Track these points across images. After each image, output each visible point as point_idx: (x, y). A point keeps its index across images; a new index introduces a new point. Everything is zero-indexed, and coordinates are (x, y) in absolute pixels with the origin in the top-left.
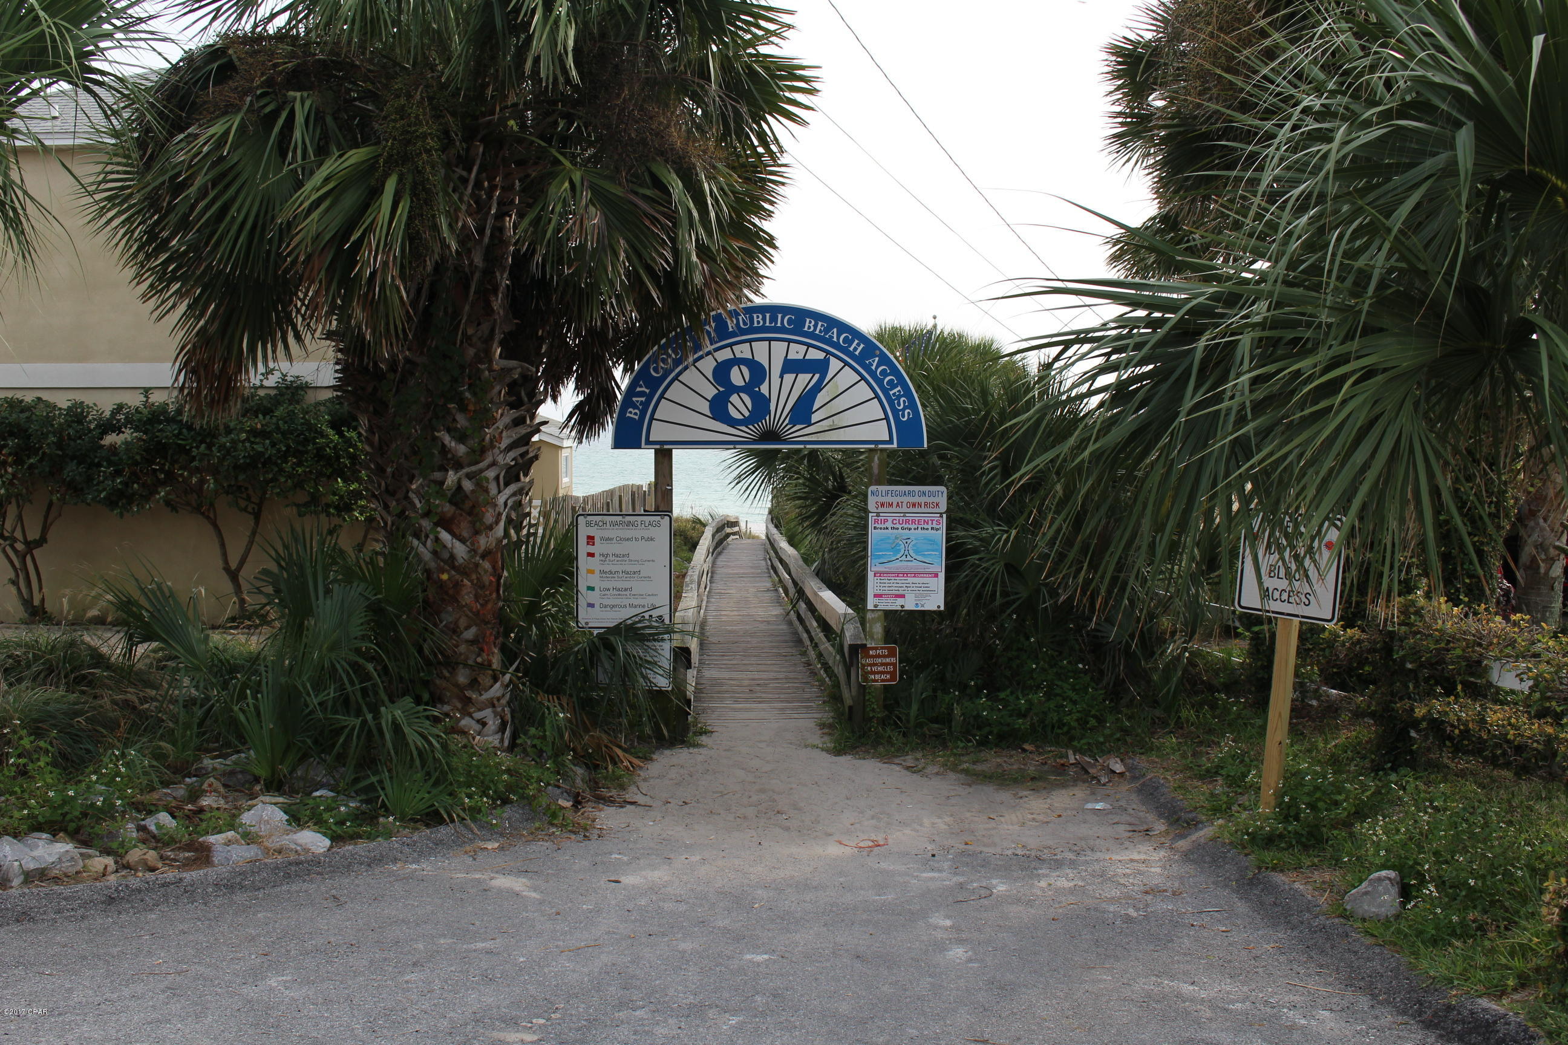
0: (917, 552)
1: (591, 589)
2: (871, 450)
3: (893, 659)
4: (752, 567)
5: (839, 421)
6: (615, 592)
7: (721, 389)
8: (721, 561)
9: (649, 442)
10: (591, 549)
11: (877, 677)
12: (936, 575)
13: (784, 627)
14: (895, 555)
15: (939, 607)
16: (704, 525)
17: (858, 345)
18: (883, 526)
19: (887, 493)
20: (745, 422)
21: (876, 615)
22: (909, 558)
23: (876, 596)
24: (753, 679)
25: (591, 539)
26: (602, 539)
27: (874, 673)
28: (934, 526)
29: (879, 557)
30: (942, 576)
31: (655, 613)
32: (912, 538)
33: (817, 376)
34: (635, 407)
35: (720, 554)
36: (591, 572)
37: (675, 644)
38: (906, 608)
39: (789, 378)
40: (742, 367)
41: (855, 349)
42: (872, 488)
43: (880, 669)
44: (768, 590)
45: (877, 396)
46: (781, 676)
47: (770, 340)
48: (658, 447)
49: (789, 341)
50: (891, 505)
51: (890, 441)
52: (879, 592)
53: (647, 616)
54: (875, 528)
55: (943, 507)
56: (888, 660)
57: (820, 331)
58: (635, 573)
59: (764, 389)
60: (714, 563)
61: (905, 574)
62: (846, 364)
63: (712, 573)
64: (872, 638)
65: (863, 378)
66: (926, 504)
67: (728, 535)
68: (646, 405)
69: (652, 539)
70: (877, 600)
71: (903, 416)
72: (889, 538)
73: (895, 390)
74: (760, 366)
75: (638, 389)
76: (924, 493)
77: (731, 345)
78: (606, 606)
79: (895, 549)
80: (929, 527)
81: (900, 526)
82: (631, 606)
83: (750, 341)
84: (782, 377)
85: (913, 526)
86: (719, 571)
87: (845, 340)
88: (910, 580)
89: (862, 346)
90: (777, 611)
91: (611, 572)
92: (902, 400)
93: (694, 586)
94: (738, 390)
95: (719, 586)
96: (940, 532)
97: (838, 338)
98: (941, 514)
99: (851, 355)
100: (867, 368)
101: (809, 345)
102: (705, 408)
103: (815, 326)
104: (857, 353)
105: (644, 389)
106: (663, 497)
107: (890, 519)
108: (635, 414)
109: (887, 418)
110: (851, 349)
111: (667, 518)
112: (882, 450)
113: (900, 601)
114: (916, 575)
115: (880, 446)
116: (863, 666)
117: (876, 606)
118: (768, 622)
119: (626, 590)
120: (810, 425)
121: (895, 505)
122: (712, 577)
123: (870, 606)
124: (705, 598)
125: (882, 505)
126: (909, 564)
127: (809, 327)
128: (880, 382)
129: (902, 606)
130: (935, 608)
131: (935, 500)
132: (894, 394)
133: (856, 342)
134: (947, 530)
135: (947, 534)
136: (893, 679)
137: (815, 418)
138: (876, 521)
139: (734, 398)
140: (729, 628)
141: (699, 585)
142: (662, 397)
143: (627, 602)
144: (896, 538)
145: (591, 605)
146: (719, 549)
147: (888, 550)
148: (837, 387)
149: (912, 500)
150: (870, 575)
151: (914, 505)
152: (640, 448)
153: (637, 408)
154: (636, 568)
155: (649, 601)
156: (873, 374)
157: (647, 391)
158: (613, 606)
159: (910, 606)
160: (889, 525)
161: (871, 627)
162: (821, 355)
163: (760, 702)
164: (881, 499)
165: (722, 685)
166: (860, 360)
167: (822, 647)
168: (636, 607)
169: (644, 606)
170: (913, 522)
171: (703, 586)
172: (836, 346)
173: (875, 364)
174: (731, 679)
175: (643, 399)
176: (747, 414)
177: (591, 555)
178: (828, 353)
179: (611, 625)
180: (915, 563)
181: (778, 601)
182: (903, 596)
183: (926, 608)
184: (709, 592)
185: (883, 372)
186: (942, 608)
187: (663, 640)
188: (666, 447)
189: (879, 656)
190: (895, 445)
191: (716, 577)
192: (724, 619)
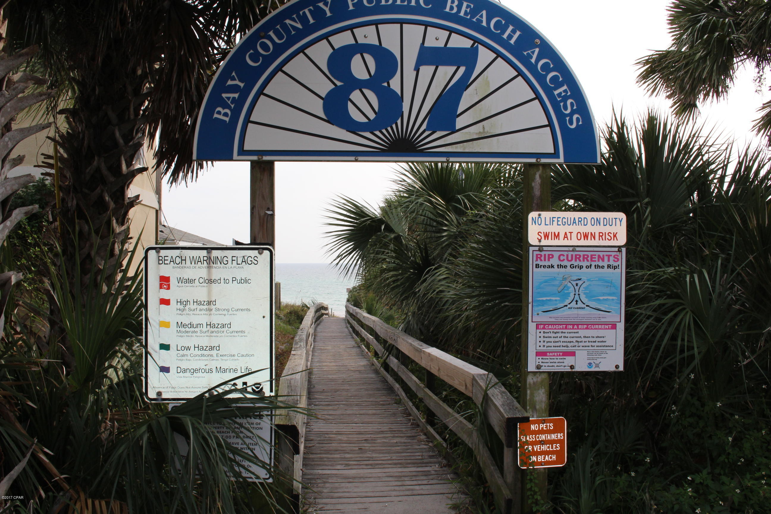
0: (589, 296)
1: (165, 347)
2: (531, 165)
3: (560, 436)
4: (340, 332)
5: (490, 127)
6: (197, 352)
7: (339, 83)
8: (319, 329)
9: (243, 153)
10: (165, 294)
11: (540, 458)
12: (614, 327)
13: (373, 376)
14: (562, 301)
15: (617, 367)
16: (309, 308)
17: (514, 32)
18: (547, 263)
19: (552, 220)
20: (370, 126)
21: (539, 378)
22: (580, 304)
23: (538, 354)
24: (360, 433)
25: (165, 281)
26: (180, 280)
27: (537, 454)
28: (612, 263)
29: (543, 303)
30: (621, 326)
31: (251, 380)
32: (584, 278)
33: (462, 69)
34: (225, 106)
35: (318, 325)
36: (165, 325)
37: (278, 421)
38: (577, 369)
39: (427, 71)
40: (366, 56)
41: (510, 37)
42: (533, 215)
43: (544, 448)
44: (354, 347)
45: (538, 97)
46: (385, 428)
47: (401, 22)
48: (255, 158)
49: (427, 25)
50: (557, 236)
51: (556, 154)
52: (542, 349)
53: (239, 384)
54: (537, 266)
55: (622, 240)
56: (553, 437)
57: (466, 13)
58: (223, 326)
59: (395, 84)
60: (315, 330)
61: (576, 325)
62: (499, 55)
63: (315, 336)
64: (534, 408)
65: (520, 74)
66: (601, 235)
67: (323, 314)
68: (240, 102)
69: (246, 281)
70: (540, 360)
71: (571, 123)
72: (554, 279)
73: (561, 90)
74: (389, 54)
75: (230, 82)
76: (598, 221)
77: (351, 28)
78: (185, 371)
79: (562, 293)
80: (605, 264)
81: (568, 264)
82: (220, 370)
83: (376, 23)
84: (417, 70)
85: (585, 264)
86: (319, 334)
87: (498, 25)
88: (582, 333)
89: (518, 33)
90: (363, 362)
91: (191, 325)
92: (569, 101)
93: (303, 344)
94: (360, 85)
95: (319, 344)
96: (618, 271)
97: (488, 22)
98: (619, 247)
99: (505, 44)
100: (526, 61)
101: (451, 31)
102: (318, 107)
103: (459, 7)
104: (512, 42)
105: (237, 82)
106: (262, 225)
107: (556, 254)
108: (226, 115)
109: (550, 125)
110: (505, 36)
111: (267, 253)
112: (545, 165)
113: (569, 361)
114: (588, 326)
115: (544, 161)
116: (523, 444)
117: (538, 367)
118: (360, 371)
119: (212, 348)
120: (454, 131)
121: (562, 236)
122: (314, 338)
123: (531, 367)
124: (311, 353)
125: (546, 236)
126: (581, 312)
127: (452, 8)
128: (541, 79)
129: (572, 367)
130: (613, 369)
131: (612, 229)
132: (559, 95)
133: (511, 28)
134: (627, 267)
135: (627, 273)
136: (560, 459)
137: (460, 122)
138: (538, 257)
139: (356, 96)
140: (330, 377)
141: (307, 343)
142: (261, 92)
143: (213, 365)
144: (564, 279)
145: (165, 370)
146: (318, 322)
147: (553, 295)
148: (488, 83)
149: (584, 229)
150: (532, 327)
151: (586, 236)
152: (230, 159)
153: (229, 107)
154: (225, 320)
155: (241, 365)
156: (532, 68)
157: (242, 85)
158: (195, 371)
159: (581, 366)
160: (555, 261)
161: (532, 394)
162: (467, 43)
163: (373, 466)
164: (544, 229)
165: (331, 440)
166: (516, 50)
167: (427, 402)
168: (225, 371)
169: (235, 370)
170: (585, 258)
171: (309, 344)
172: (486, 32)
173: (535, 56)
174: (338, 433)
175: (236, 95)
176: (372, 116)
177: (165, 302)
178: (476, 40)
179: (192, 396)
180: (588, 311)
181: (362, 354)
182: (573, 354)
183: (602, 368)
184: (313, 348)
185: (545, 67)
186: (621, 369)
187: (261, 417)
188: (266, 158)
189: (542, 432)
190: (561, 160)
191: (317, 338)
192: (325, 369)
